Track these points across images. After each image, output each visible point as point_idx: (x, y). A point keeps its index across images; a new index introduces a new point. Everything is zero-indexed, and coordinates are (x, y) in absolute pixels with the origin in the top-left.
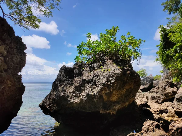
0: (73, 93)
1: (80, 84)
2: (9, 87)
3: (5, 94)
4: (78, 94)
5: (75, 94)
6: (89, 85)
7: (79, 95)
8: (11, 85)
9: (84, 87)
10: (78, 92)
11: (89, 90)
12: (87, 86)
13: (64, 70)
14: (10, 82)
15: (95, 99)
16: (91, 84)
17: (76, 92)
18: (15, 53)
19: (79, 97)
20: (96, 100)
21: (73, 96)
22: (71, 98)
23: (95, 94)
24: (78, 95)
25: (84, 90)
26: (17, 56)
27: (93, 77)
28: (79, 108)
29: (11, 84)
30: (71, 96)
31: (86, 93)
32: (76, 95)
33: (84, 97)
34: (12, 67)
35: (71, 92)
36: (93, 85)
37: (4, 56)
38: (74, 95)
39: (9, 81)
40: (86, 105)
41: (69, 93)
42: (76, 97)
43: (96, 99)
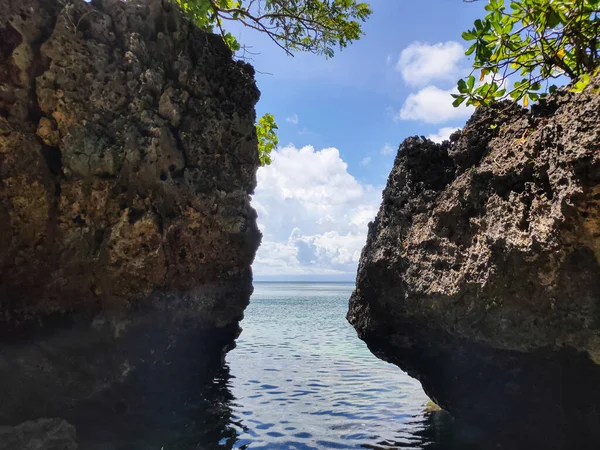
0: (430, 246)
1: (464, 203)
2: (195, 231)
3: (189, 257)
4: (451, 251)
5: (440, 254)
6: (511, 198)
7: (460, 258)
8: (198, 225)
9: (483, 213)
10: (452, 245)
11: (508, 226)
12: (495, 206)
13: (409, 156)
14: (197, 215)
15: (541, 275)
16: (521, 195)
17: (445, 242)
18: (208, 111)
19: (457, 268)
20: (548, 280)
21: (426, 264)
22: (416, 274)
23: (536, 246)
24: (452, 260)
25: (484, 226)
26: (215, 121)
27: (531, 151)
28: (456, 321)
29: (200, 222)
30: (419, 265)
31: (489, 241)
32: (442, 258)
33: (478, 263)
34: (199, 162)
35: (419, 246)
36: (532, 196)
37: (173, 124)
38: (434, 257)
39: (192, 210)
40: (493, 308)
41: (410, 248)
42: (441, 266)
43: (547, 271)
